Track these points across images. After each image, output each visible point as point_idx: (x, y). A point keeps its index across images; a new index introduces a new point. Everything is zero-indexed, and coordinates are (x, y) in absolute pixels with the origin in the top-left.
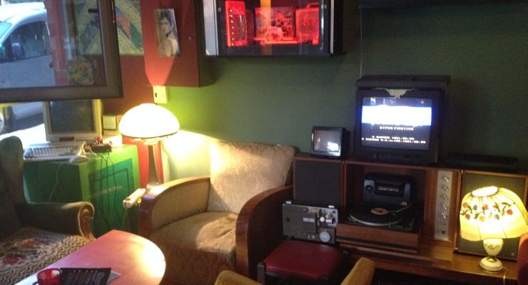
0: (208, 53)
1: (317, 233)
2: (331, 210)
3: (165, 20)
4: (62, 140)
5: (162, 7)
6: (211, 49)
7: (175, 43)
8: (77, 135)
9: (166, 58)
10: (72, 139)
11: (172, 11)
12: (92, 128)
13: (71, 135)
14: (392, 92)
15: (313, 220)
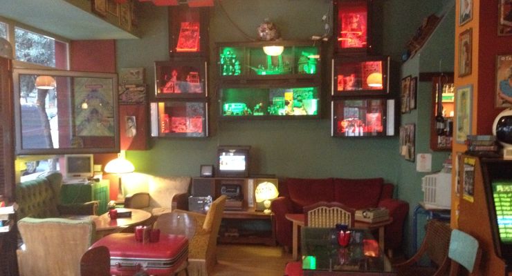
0: (153, 135)
1: (204, 207)
2: (209, 198)
3: (130, 121)
4: (75, 176)
5: (128, 115)
6: (154, 133)
7: (134, 131)
8: (81, 174)
9: (129, 138)
10: (80, 176)
11: (134, 117)
12: (89, 171)
13: (79, 174)
14: (231, 151)
15: (202, 202)
